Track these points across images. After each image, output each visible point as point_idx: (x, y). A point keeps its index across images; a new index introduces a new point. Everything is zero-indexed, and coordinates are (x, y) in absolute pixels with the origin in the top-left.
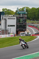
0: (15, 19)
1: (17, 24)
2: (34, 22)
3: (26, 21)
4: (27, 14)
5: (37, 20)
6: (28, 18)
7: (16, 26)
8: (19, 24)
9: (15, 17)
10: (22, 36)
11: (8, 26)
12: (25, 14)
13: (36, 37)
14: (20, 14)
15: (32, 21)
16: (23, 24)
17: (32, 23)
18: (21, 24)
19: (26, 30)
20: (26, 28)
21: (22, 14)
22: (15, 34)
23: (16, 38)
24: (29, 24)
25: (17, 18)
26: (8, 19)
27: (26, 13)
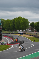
2: (9, 32)
4: (2, 26)
5: (11, 31)
6: (3, 29)
13: (11, 46)
15: (7, 32)
17: (7, 34)
19: (1, 40)
20: (1, 38)
24: (4, 34)
27: (2, 24)
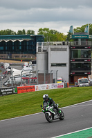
0: (65, 50)
1: (70, 62)
3: (90, 54)
7: (68, 65)
8: (76, 60)
9: (67, 47)
10: (83, 86)
11: (52, 65)
12: (87, 39)
14: (76, 40)
16: (83, 60)
18: (79, 60)
20: (90, 69)
21: (82, 39)
22: (68, 82)
23: (68, 91)
25: (70, 48)
26: (52, 50)
27: (90, 37)
